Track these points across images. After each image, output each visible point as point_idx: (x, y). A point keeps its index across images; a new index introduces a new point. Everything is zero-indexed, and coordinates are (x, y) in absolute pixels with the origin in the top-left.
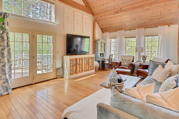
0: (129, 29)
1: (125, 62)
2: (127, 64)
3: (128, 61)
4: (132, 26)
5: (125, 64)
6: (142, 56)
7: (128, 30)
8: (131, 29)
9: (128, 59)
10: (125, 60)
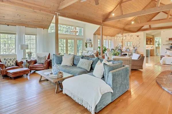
0: (7, 24)
1: (11, 62)
2: (13, 64)
3: (14, 60)
4: (12, 21)
5: (11, 64)
6: (27, 53)
7: (5, 24)
8: (9, 24)
9: (14, 58)
10: (10, 59)
